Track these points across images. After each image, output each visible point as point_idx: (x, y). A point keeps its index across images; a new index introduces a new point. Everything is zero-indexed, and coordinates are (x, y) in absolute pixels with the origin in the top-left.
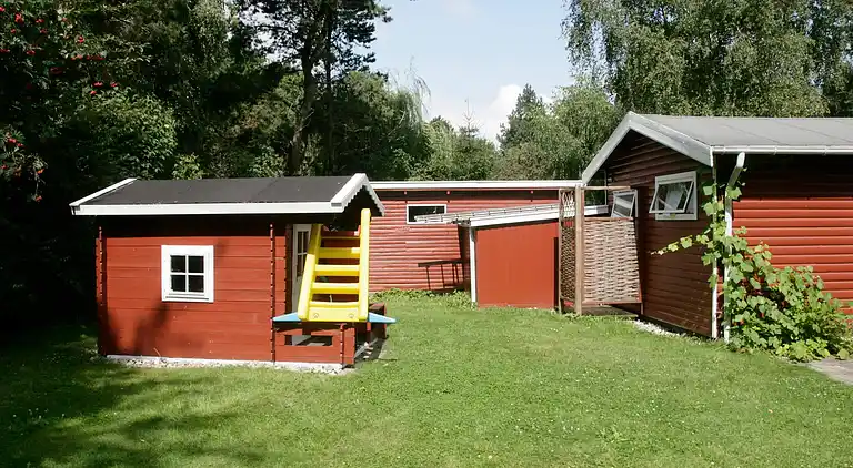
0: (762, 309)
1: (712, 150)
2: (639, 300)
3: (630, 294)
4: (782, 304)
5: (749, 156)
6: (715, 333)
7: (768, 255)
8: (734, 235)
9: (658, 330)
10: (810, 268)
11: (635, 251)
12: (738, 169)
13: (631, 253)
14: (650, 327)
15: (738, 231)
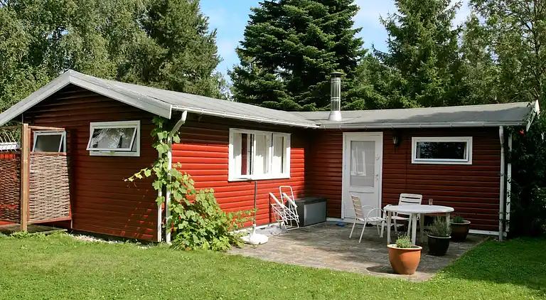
0: (193, 219)
1: (172, 107)
2: (69, 218)
3: (63, 213)
4: (205, 215)
5: (189, 114)
6: (160, 238)
7: (192, 182)
8: (172, 167)
9: (91, 239)
10: (212, 190)
11: (67, 179)
12: (182, 122)
13: (64, 181)
14: (81, 238)
15: (175, 166)
